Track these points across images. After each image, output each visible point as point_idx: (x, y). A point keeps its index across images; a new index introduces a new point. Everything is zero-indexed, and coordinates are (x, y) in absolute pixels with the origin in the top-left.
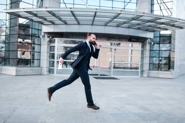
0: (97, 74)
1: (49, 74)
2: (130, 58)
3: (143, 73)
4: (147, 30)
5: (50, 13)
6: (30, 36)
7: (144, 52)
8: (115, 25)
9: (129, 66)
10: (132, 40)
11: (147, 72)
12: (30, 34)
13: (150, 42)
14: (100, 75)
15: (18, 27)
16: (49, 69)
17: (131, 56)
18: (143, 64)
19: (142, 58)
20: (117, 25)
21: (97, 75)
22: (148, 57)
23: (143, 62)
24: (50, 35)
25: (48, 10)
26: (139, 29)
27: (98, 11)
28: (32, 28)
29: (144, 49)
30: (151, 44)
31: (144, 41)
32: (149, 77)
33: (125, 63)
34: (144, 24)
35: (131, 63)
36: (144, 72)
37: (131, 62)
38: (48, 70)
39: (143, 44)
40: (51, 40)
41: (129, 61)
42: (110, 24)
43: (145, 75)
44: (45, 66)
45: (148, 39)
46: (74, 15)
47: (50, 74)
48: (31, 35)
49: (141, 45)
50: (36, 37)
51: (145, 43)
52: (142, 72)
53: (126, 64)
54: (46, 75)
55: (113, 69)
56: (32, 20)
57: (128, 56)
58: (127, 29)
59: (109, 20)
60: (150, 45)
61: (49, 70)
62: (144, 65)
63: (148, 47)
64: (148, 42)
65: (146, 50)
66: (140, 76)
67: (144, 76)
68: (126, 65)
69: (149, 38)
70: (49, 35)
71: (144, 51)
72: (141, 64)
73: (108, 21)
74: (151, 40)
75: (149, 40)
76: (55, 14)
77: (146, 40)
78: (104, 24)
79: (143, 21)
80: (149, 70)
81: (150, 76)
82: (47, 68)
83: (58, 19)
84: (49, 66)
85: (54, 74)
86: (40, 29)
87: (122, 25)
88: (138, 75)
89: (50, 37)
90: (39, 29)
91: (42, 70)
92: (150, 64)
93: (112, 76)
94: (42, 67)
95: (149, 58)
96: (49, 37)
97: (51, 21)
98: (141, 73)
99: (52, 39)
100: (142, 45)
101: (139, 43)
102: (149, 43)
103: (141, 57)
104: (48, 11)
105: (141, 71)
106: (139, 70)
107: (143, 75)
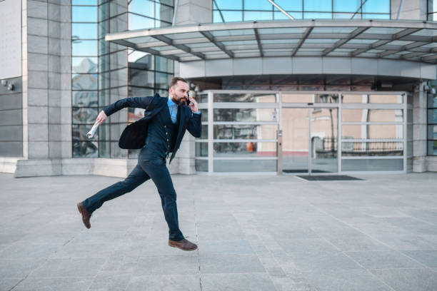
0: (306, 168)
1: (195, 172)
2: (364, 128)
3: (412, 164)
4: (422, 61)
5: (206, 36)
6: (151, 88)
7: (414, 114)
8: (347, 54)
9: (363, 147)
10: (383, 86)
11: (422, 160)
12: (151, 84)
13: (427, 88)
14: (313, 171)
15: (127, 69)
16: (196, 160)
17: (368, 123)
18: (412, 142)
19: (410, 127)
20: (352, 52)
21: (306, 171)
22: (423, 124)
23: (412, 138)
24: (195, 84)
25: (203, 28)
26: (402, 58)
27: (317, 24)
28: (155, 71)
29: (413, 108)
30: (429, 92)
31: (414, 88)
32: (427, 171)
33: (354, 143)
34: (419, 46)
35: (368, 141)
36: (415, 162)
37: (368, 138)
38: (193, 162)
39: (411, 95)
40: (196, 95)
41: (364, 135)
42: (338, 52)
43: (418, 168)
44: (187, 155)
45: (422, 82)
46: (258, 37)
47: (198, 172)
48: (153, 86)
49: (405, 97)
50: (163, 90)
51: (416, 91)
52: (411, 159)
53: (357, 143)
54: (190, 175)
55: (342, 155)
56: (157, 54)
57: (360, 125)
58: (375, 63)
59: (336, 43)
60: (426, 95)
61: (196, 163)
62: (415, 143)
63: (422, 101)
64: (421, 89)
65: (418, 107)
66: (408, 169)
67: (414, 170)
68: (356, 146)
69: (424, 80)
70: (192, 85)
71: (414, 110)
72: (408, 142)
73: (331, 46)
74: (429, 83)
75: (425, 83)
76: (213, 37)
77: (418, 85)
78: (320, 54)
79: (417, 41)
80: (428, 155)
81: (431, 170)
82: (191, 158)
83: (219, 47)
84: (196, 156)
85: (207, 171)
86: (172, 72)
87: (365, 52)
88: (402, 169)
89: (197, 89)
90: (169, 72)
91: (179, 163)
92: (427, 140)
93: (341, 173)
94: (179, 158)
95: (425, 127)
96: (192, 89)
97: (200, 53)
98: (408, 164)
99: (199, 93)
100: (408, 97)
101: (403, 92)
102: (424, 90)
103: (408, 126)
104: (202, 32)
105: (408, 159)
106: (405, 157)
107: (412, 168)
